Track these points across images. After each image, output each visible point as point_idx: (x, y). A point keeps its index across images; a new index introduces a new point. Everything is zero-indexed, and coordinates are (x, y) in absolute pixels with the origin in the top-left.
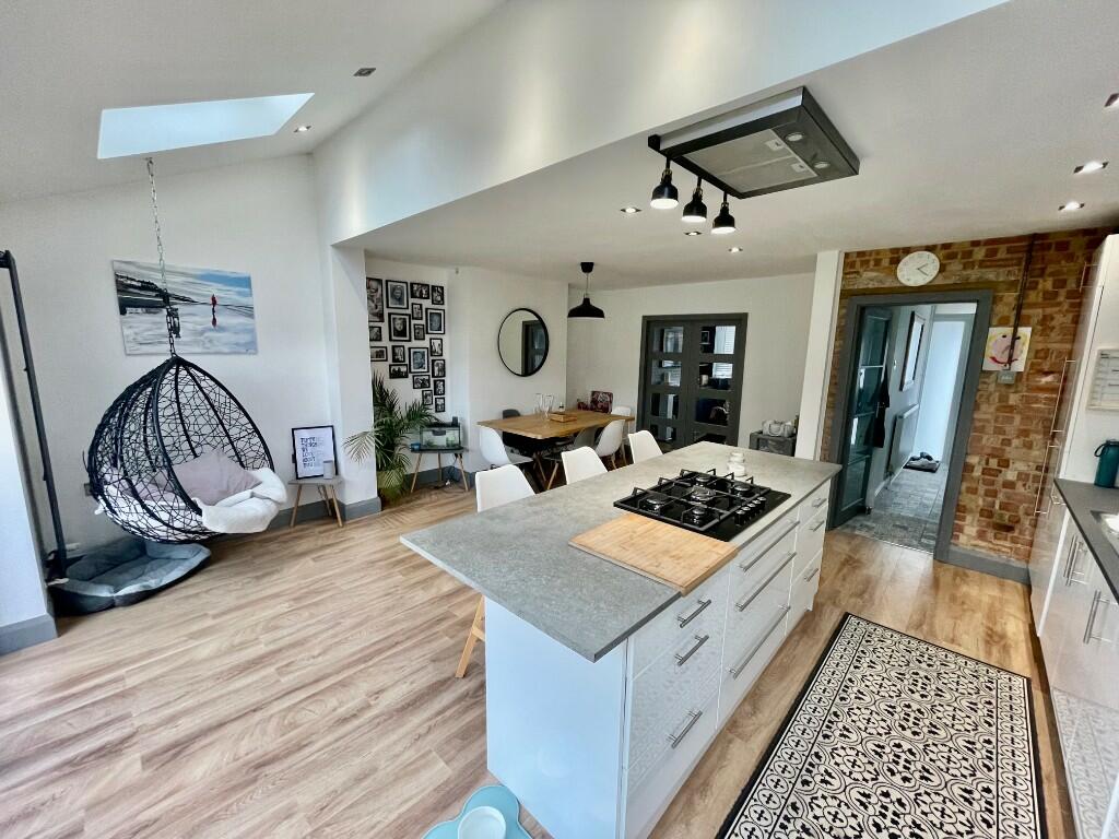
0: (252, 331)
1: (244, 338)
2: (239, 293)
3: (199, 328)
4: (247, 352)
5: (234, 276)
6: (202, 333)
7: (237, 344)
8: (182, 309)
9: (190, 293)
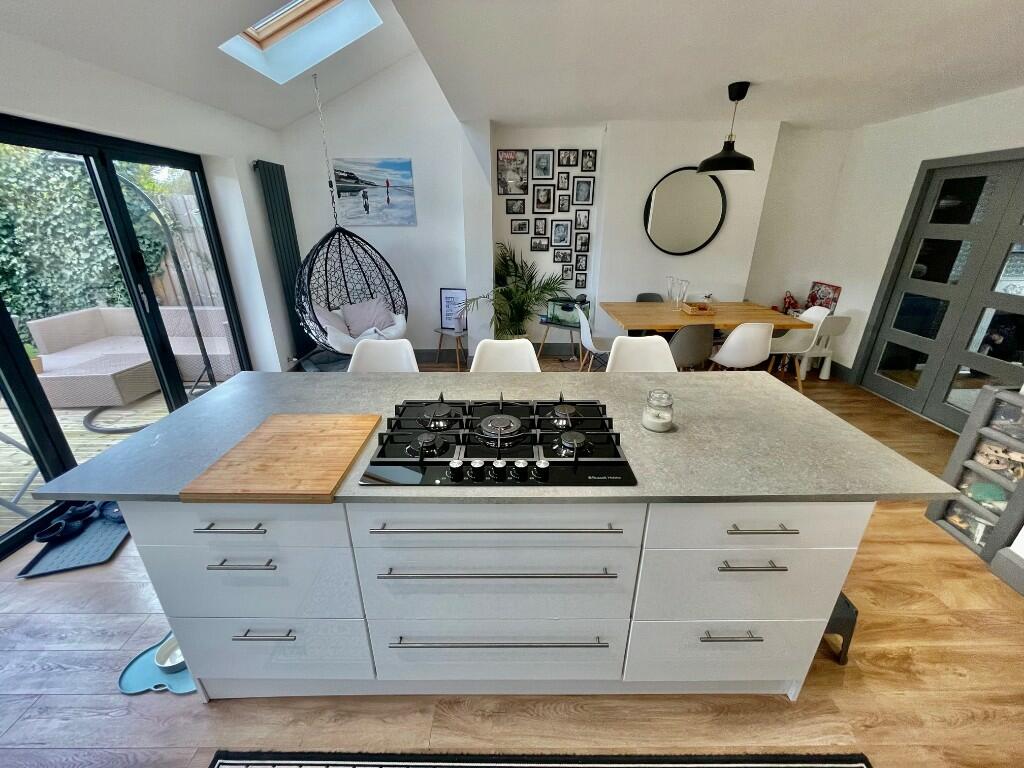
0: (413, 207)
1: (407, 213)
2: (404, 176)
3: (379, 205)
4: (409, 225)
5: (399, 161)
6: (381, 210)
7: (403, 218)
8: (370, 191)
9: (374, 179)
